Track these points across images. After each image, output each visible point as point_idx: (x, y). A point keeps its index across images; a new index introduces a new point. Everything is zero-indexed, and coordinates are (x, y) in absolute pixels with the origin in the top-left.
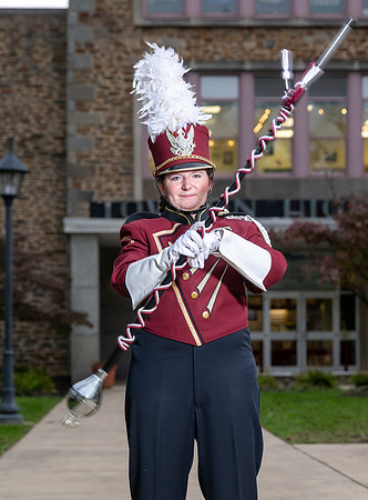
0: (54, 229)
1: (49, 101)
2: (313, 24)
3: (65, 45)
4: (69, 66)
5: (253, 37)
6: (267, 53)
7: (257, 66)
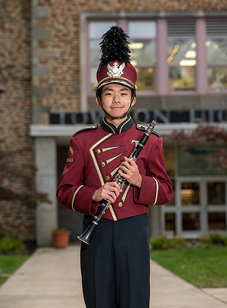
0: (22, 133)
1: (19, 41)
4: (33, 16)
6: (176, 5)
7: (169, 14)
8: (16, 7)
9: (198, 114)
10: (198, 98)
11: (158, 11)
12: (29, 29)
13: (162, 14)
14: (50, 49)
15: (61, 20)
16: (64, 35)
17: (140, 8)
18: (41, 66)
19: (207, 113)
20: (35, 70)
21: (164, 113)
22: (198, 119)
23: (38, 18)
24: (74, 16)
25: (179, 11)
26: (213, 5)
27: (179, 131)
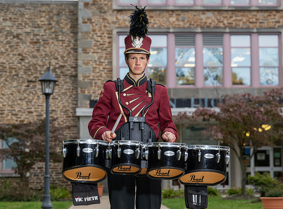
0: (71, 115)
1: (68, 48)
2: (205, 8)
3: (77, 19)
4: (79, 30)
5: (174, 15)
6: (181, 23)
7: (176, 30)
8: (66, 24)
9: (197, 101)
10: (197, 90)
11: (169, 28)
12: (76, 40)
13: (171, 30)
14: (91, 54)
15: (99, 34)
16: (100, 44)
17: (156, 26)
18: (84, 66)
19: (203, 100)
20: (79, 69)
21: (172, 100)
22: (197, 106)
23: (82, 32)
24: (108, 31)
25: (184, 28)
26: (208, 24)
27: (183, 113)
